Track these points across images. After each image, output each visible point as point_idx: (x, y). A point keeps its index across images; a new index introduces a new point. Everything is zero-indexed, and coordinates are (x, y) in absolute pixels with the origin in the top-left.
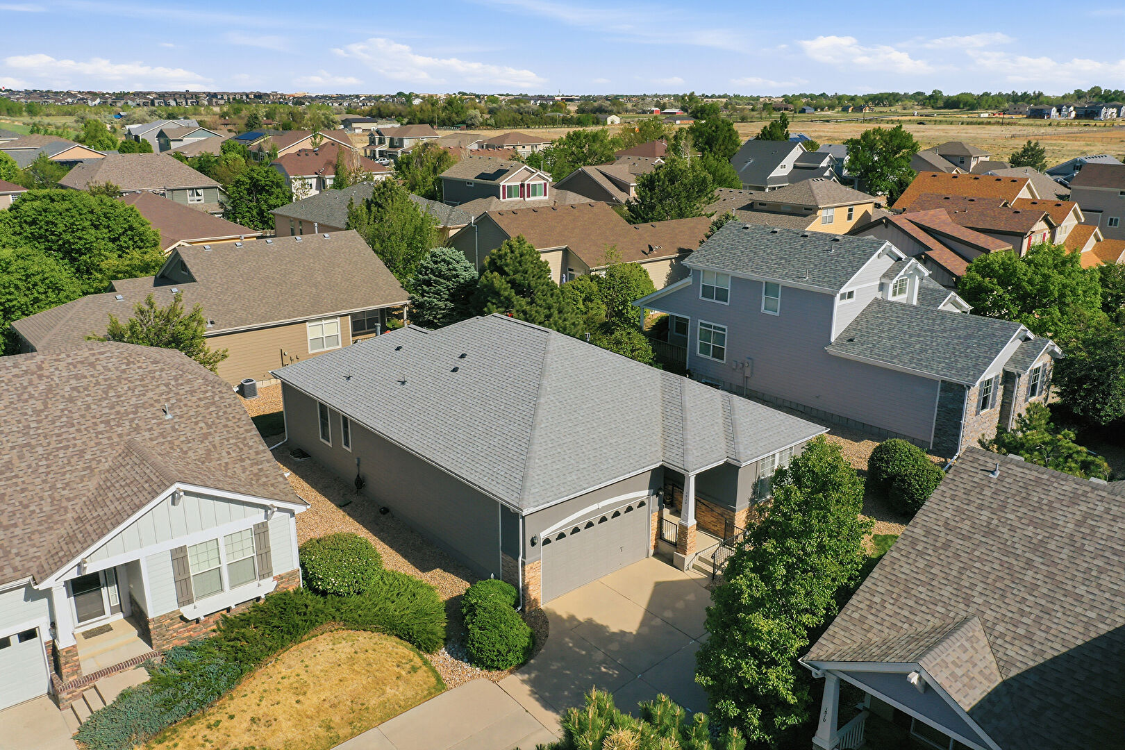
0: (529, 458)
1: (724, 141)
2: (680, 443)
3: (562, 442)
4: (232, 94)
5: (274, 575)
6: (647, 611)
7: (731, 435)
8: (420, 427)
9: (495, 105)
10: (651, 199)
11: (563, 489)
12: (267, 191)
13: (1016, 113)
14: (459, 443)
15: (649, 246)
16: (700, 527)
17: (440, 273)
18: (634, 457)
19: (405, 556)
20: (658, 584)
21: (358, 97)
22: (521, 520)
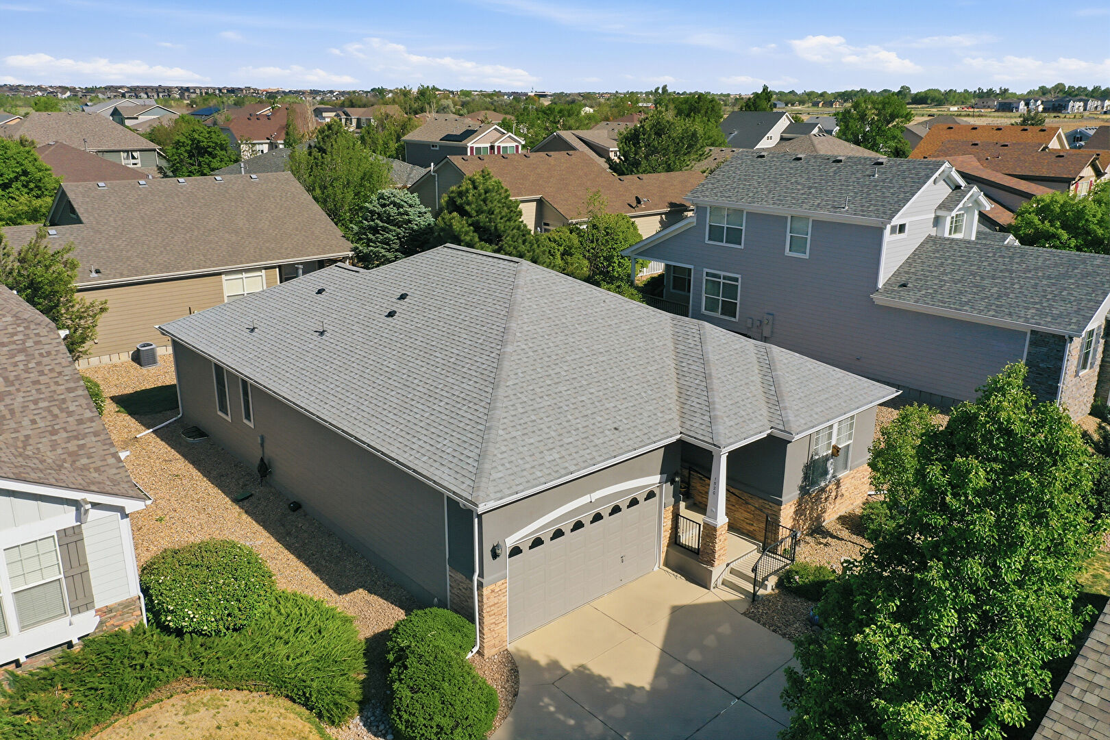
0: (489, 428)
1: (706, 112)
2: (705, 408)
3: (536, 406)
4: (204, 88)
5: (98, 605)
6: (664, 651)
7: (775, 398)
8: (338, 389)
9: (468, 98)
10: (636, 154)
11: (539, 474)
12: (210, 154)
13: (984, 107)
14: (390, 409)
15: (637, 198)
16: (732, 528)
17: (388, 218)
18: (641, 427)
19: (316, 571)
20: (676, 611)
21: (332, 92)
22: (476, 520)
